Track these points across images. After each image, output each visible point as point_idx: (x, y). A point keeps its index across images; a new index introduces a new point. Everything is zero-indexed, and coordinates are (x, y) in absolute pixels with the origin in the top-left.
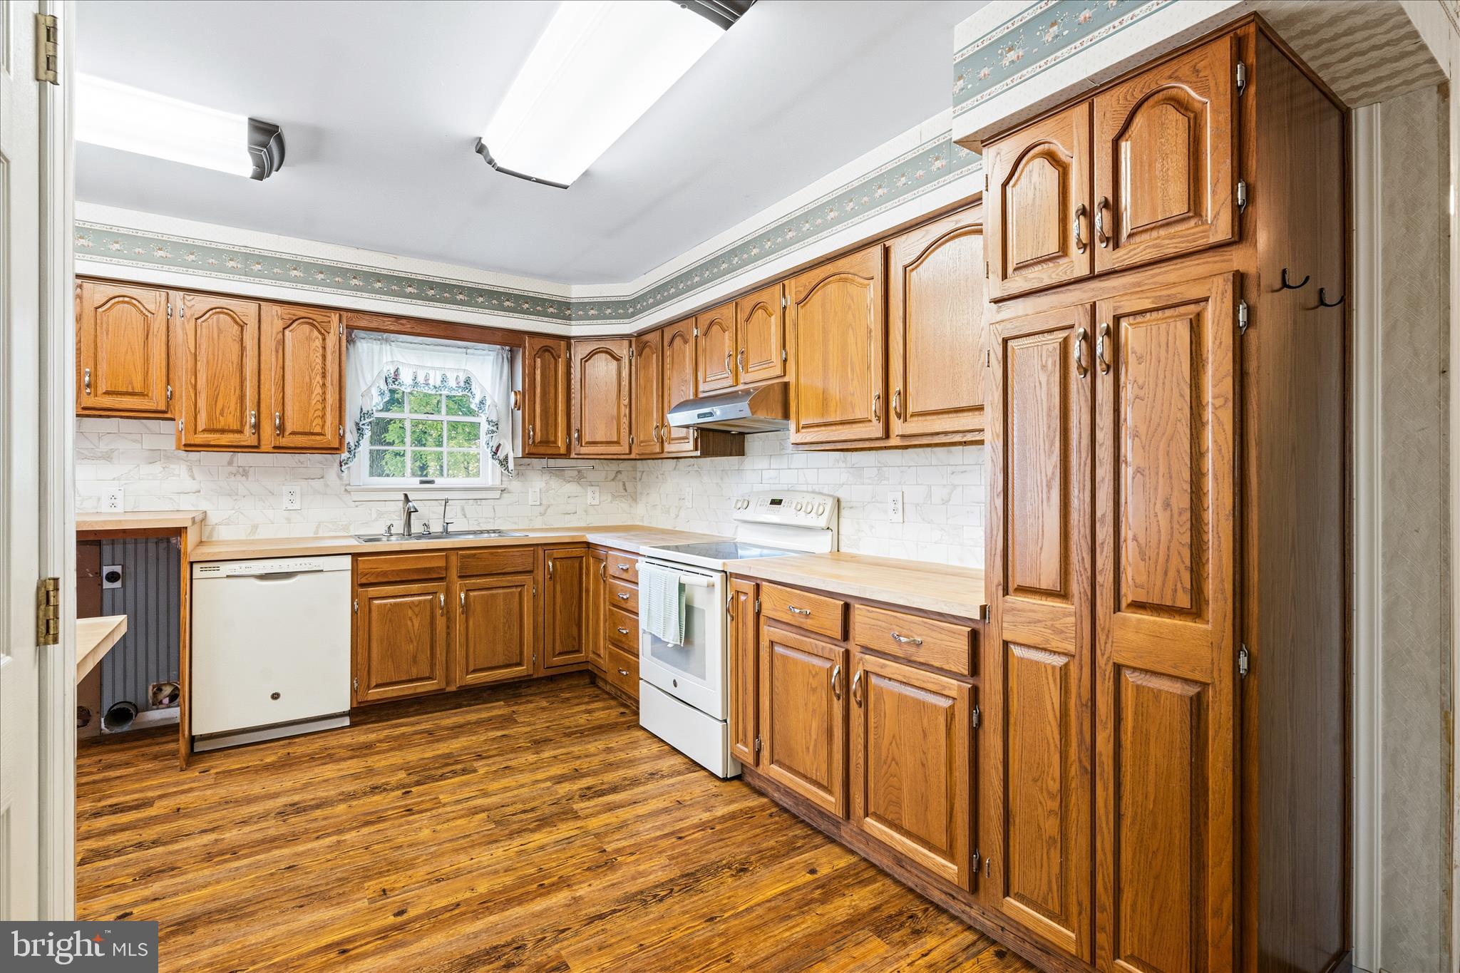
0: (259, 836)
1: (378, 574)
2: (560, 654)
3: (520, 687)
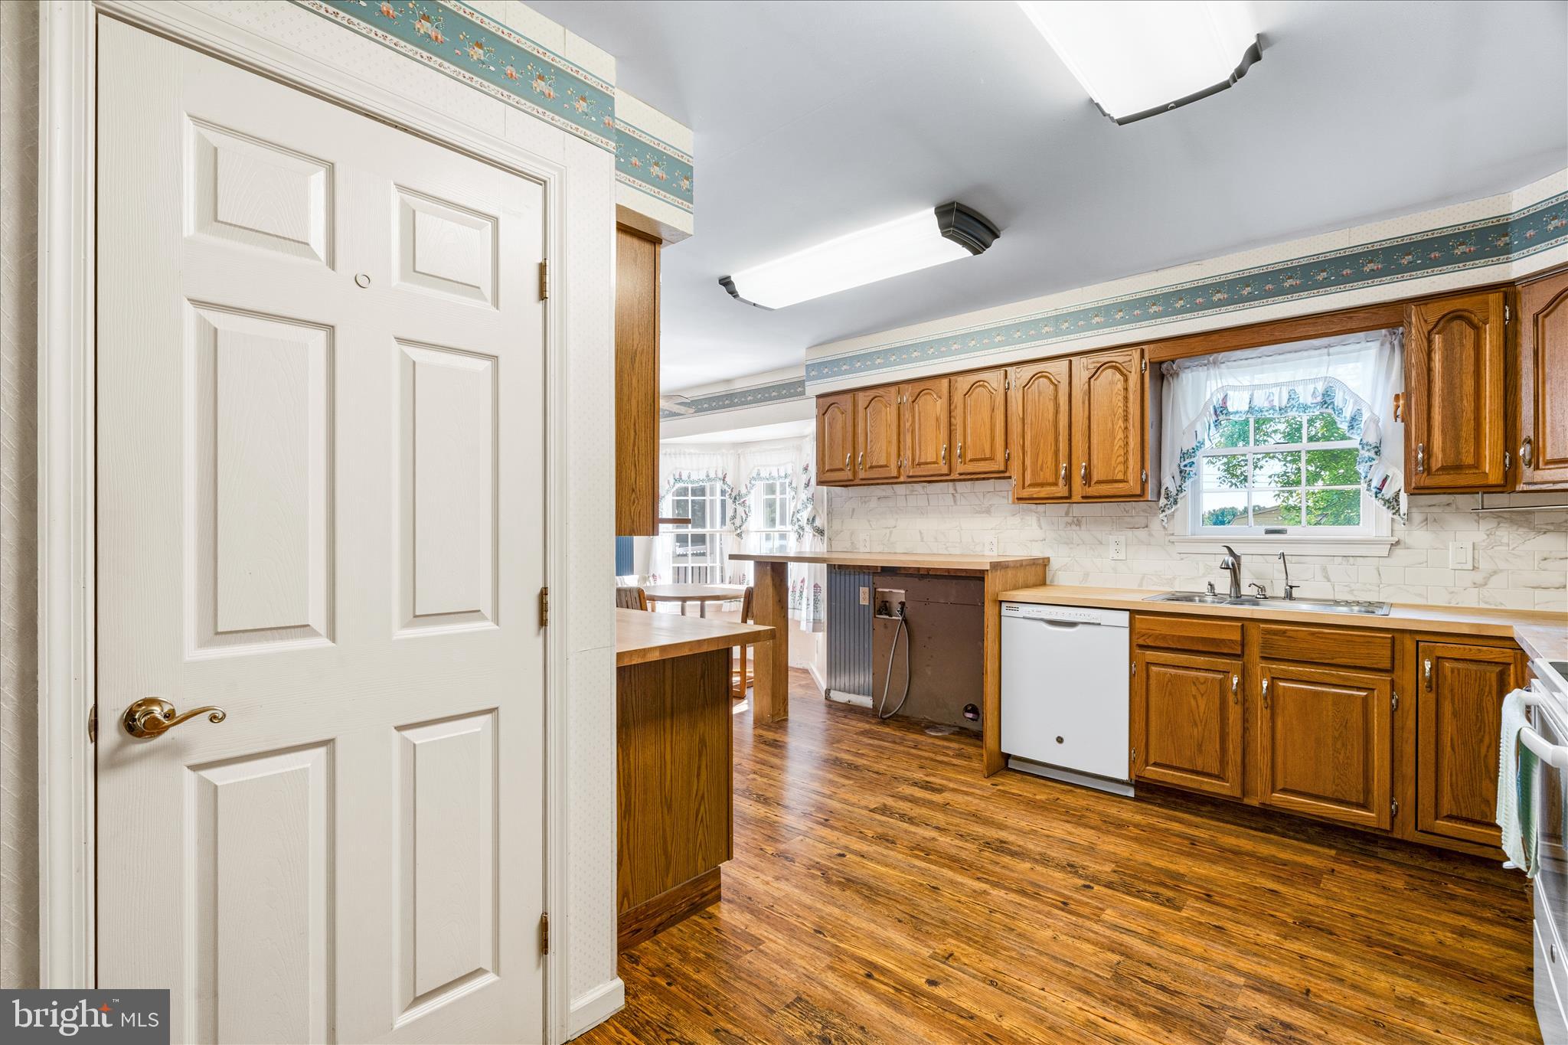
1: (1157, 637)
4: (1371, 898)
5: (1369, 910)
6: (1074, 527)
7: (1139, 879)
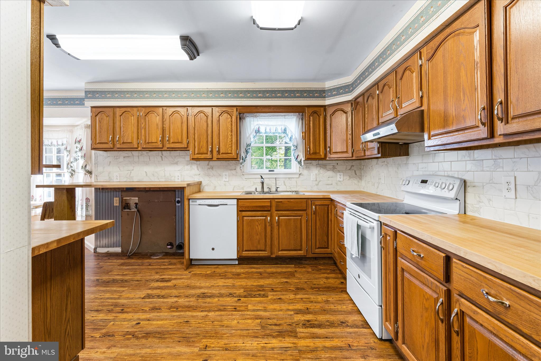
0: (187, 304)
1: (246, 207)
2: (319, 248)
3: (302, 260)
4: (307, 276)
5: (308, 279)
6: (211, 170)
7: (252, 291)
